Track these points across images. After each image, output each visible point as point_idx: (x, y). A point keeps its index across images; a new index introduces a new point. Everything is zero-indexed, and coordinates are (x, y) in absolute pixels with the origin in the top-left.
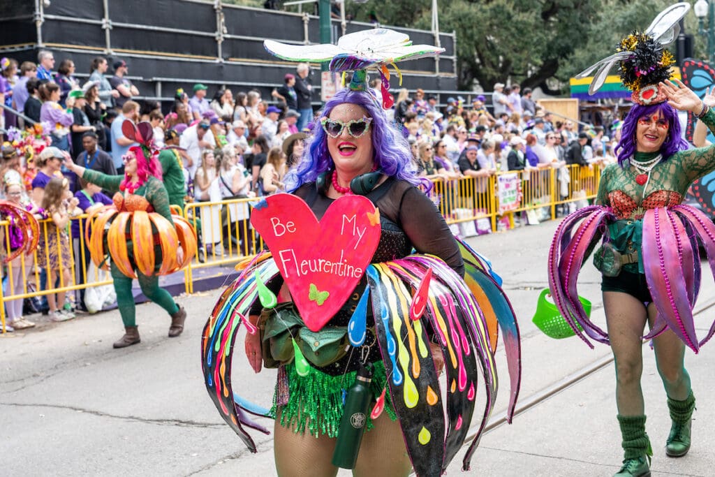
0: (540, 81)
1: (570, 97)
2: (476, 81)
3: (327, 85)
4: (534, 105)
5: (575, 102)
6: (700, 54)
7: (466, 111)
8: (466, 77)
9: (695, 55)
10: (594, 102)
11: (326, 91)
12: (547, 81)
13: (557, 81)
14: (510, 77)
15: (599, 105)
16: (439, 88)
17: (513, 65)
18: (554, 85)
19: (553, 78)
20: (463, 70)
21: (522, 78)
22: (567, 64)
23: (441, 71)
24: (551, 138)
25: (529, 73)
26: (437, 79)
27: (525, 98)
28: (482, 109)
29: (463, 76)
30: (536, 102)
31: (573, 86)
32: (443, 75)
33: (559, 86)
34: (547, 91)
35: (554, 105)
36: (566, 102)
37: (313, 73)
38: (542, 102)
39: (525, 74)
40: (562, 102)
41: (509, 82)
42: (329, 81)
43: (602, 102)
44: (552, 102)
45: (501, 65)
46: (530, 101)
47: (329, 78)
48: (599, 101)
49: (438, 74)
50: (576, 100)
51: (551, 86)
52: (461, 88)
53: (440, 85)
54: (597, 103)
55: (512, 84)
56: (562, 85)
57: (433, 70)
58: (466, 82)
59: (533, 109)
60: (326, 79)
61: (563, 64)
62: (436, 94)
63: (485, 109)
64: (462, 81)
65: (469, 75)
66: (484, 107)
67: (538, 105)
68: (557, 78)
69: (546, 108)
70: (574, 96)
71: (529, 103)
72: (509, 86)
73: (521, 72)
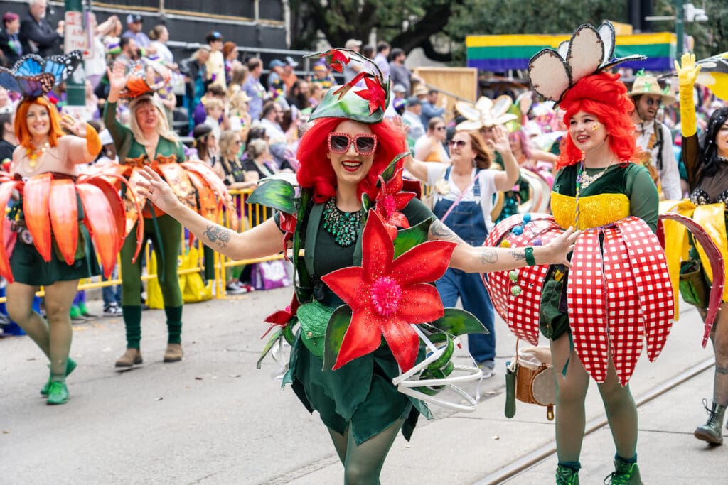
0: (422, 38)
1: (464, 65)
2: (321, 34)
3: (74, 33)
4: (410, 76)
5: (472, 73)
6: (665, 5)
7: (300, 80)
8: (304, 29)
9: (656, 8)
10: (502, 75)
11: (73, 42)
12: (433, 39)
13: (447, 38)
14: (374, 30)
15: (511, 79)
16: (258, 45)
17: (378, 12)
18: (443, 45)
19: (441, 34)
20: (302, 15)
21: (394, 32)
22: (464, 11)
23: (262, 16)
24: (439, 129)
25: (406, 24)
26: (257, 30)
27: (395, 64)
28: (327, 79)
29: (301, 25)
30: (412, 71)
31: (471, 48)
32: (265, 23)
33: (451, 47)
34: (432, 55)
35: (440, 78)
36: (459, 73)
37: (52, 12)
38: (421, 73)
39: (399, 26)
40: (452, 73)
41: (373, 37)
42: (78, 27)
43: (515, 75)
44: (436, 73)
45: (360, 10)
46: (404, 69)
47: (78, 22)
48: (511, 73)
49: (257, 21)
50: (474, 70)
51: (438, 46)
52: (297, 45)
53: (261, 39)
54: (508, 76)
55: (377, 41)
56: (455, 47)
57: (250, 15)
58: (305, 35)
59: (407, 82)
60: (72, 24)
61: (458, 13)
62: (254, 54)
63: (333, 79)
64: (298, 34)
65: (310, 24)
66: (331, 76)
67: (415, 76)
68: (447, 33)
69: (427, 81)
70: (472, 64)
71: (401, 73)
72: (373, 44)
73: (392, 23)
